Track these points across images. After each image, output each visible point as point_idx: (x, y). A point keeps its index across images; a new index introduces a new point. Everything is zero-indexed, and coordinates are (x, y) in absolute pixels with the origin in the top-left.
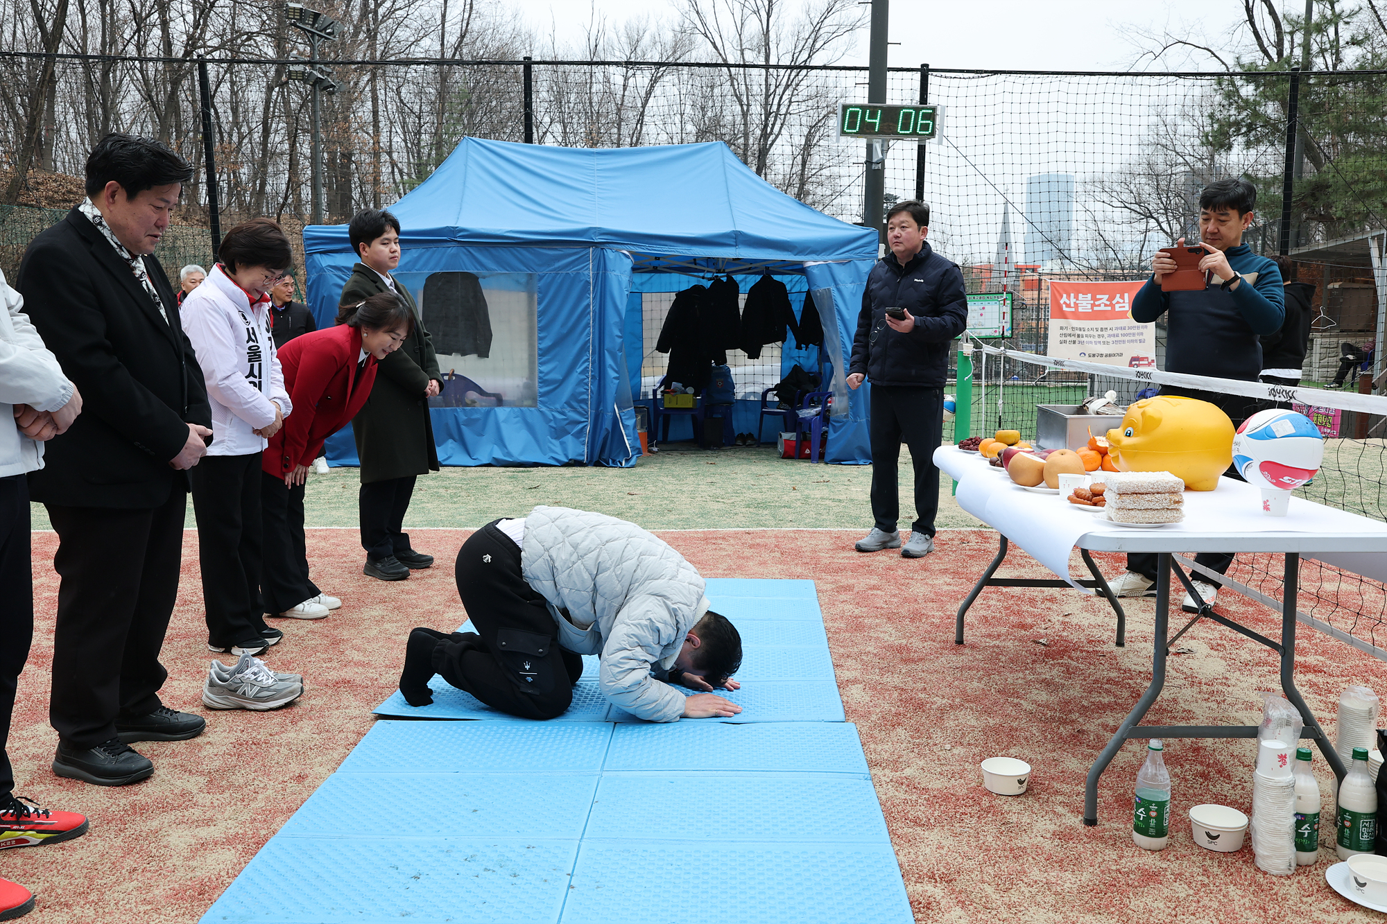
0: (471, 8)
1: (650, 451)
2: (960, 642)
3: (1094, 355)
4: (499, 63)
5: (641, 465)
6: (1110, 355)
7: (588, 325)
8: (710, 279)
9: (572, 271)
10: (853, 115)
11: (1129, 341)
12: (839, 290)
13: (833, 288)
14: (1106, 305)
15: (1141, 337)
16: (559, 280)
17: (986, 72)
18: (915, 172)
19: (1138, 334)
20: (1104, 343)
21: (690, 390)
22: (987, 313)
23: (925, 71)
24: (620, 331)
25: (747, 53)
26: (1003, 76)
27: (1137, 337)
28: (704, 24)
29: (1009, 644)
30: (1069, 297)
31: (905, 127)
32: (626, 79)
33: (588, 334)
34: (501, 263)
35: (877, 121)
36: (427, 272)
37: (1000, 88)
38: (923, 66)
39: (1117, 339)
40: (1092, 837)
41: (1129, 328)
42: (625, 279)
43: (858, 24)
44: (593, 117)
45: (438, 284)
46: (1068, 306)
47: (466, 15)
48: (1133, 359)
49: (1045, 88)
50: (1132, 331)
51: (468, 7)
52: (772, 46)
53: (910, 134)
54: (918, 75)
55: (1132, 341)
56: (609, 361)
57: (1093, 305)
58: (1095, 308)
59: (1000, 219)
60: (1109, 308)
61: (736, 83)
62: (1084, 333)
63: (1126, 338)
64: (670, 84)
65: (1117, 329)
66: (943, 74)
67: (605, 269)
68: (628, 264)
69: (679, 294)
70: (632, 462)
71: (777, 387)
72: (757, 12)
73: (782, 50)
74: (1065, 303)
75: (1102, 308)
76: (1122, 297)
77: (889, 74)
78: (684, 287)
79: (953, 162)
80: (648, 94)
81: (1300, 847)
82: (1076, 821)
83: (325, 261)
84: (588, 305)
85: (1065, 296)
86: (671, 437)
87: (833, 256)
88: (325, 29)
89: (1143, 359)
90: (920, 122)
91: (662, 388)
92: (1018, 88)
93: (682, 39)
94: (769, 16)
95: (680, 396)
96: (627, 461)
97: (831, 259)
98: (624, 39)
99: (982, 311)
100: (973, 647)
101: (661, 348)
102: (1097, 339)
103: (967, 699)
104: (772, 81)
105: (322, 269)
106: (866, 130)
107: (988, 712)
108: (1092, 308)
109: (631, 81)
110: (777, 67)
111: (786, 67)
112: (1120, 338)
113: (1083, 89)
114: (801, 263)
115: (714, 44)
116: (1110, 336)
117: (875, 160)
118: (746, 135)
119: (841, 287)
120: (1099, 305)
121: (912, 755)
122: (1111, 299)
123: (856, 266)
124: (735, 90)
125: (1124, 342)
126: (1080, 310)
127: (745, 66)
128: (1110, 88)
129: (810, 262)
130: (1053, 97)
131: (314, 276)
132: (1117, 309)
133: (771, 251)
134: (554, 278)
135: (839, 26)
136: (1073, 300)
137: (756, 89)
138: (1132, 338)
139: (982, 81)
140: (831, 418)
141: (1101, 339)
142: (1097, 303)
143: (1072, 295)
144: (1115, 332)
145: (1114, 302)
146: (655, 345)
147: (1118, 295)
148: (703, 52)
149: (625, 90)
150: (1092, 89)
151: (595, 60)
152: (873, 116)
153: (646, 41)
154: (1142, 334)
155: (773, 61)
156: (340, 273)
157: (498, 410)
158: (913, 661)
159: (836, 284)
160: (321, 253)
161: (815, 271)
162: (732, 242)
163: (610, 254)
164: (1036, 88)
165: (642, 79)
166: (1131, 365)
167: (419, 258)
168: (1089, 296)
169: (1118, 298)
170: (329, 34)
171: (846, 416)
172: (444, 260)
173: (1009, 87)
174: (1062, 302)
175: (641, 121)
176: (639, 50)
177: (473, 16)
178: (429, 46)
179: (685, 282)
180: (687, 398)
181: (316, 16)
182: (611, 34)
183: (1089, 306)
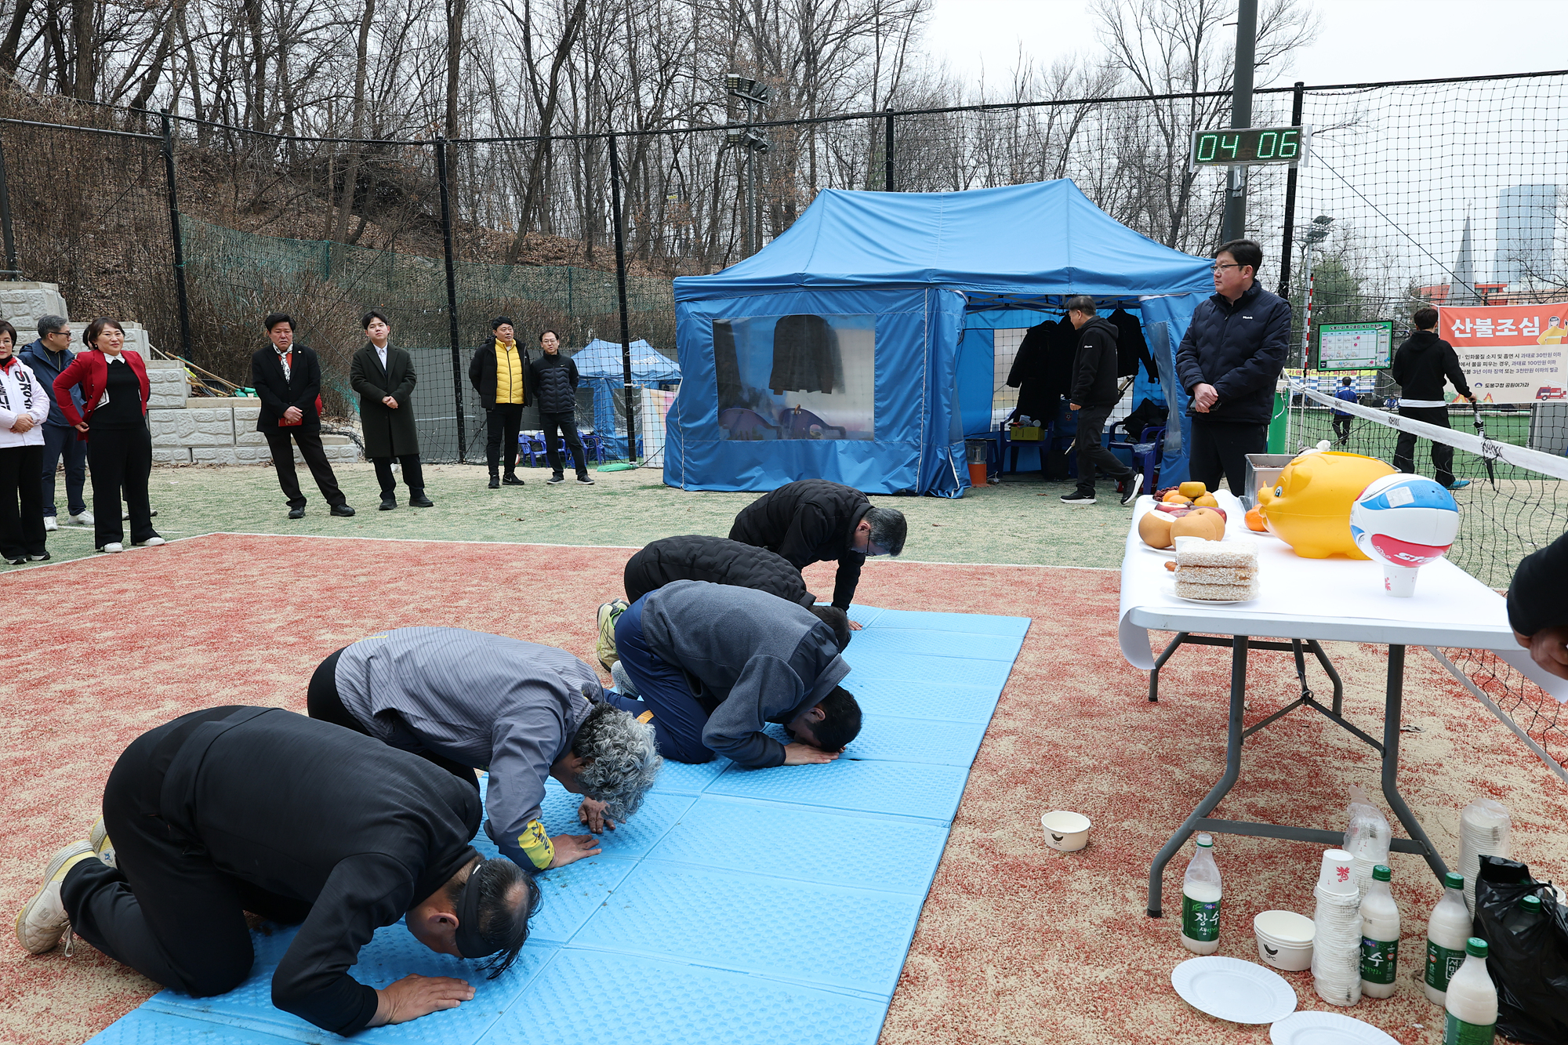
0: (902, 62)
1: (990, 483)
2: (1153, 699)
3: (1492, 385)
4: (929, 112)
5: (970, 496)
6: (1512, 385)
7: (922, 363)
8: (1060, 315)
9: (907, 312)
10: (1209, 143)
11: (1537, 370)
12: (1175, 324)
13: (1169, 322)
14: (1510, 330)
15: (1553, 366)
16: (895, 320)
17: (1369, 85)
18: (1285, 197)
19: (1549, 362)
20: (1507, 371)
21: (1037, 423)
22: (1362, 343)
23: (1299, 90)
24: (951, 368)
25: (1174, 82)
26: (1390, 88)
27: (1548, 366)
28: (1130, 57)
29: (1208, 705)
30: (1463, 322)
31: (1266, 150)
32: (1052, 118)
33: (923, 371)
34: (842, 305)
35: (1235, 147)
36: (778, 315)
37: (1385, 101)
38: (1296, 84)
39: (1523, 367)
40: (1146, 931)
41: (1538, 355)
42: (957, 317)
43: (1295, 43)
44: (1017, 157)
45: (789, 328)
46: (1462, 332)
47: (897, 70)
48: (1542, 390)
49: (1440, 97)
50: (1542, 359)
51: (898, 62)
52: (1201, 72)
53: (1271, 158)
54: (1291, 95)
55: (1542, 370)
56: (944, 400)
57: (1495, 331)
58: (1498, 334)
59: (1459, 236)
60: (1516, 333)
61: (1161, 113)
62: (1482, 361)
63: (1534, 367)
64: (1092, 121)
65: (1524, 356)
66: (1320, 91)
67: (939, 309)
68: (961, 303)
69: (1031, 331)
70: (960, 493)
71: (1127, 421)
72: (1186, 40)
73: (1209, 76)
74: (1458, 329)
75: (1506, 333)
76: (1531, 321)
77: (1255, 97)
78: (1036, 323)
79: (1327, 184)
80: (1073, 131)
81: (1364, 975)
82: (1138, 908)
83: (691, 308)
84: (923, 343)
85: (1458, 321)
86: (1020, 467)
87: (1171, 290)
88: (760, 94)
89: (1555, 390)
90: (1283, 144)
91: (1012, 421)
92: (1407, 100)
93: (1109, 74)
94: (1198, 41)
95: (1026, 429)
96: (956, 492)
97: (1167, 292)
98: (1050, 79)
99: (1357, 341)
100: (1166, 705)
101: (1012, 382)
102: (1499, 367)
103: (1121, 760)
104: (1198, 109)
105: (688, 315)
106: (1222, 157)
107: (1130, 778)
108: (1494, 333)
109: (1057, 120)
110: (1204, 95)
111: (1214, 94)
112: (1527, 366)
113: (1486, 95)
114: (1137, 298)
115: (1141, 79)
116: (1514, 363)
117: (1235, 188)
118: (1170, 167)
119: (1178, 320)
120: (1503, 330)
121: (1014, 817)
122: (1516, 323)
123: (1194, 298)
124: (1160, 121)
125: (1531, 371)
126: (1479, 335)
127: (1171, 97)
128: (1521, 91)
129: (1146, 297)
130: (1450, 106)
131: (682, 321)
132: (1525, 333)
133: (1105, 286)
134: (891, 318)
135: (1274, 46)
136: (1469, 326)
137: (1182, 120)
138: (1542, 366)
139: (1365, 95)
140: (1164, 453)
141: (1504, 367)
142: (1499, 328)
143: (1468, 320)
144: (1521, 359)
145: (1521, 326)
146: (1006, 380)
147: (1526, 320)
148: (1127, 85)
149: (1050, 128)
150: (1498, 94)
151: (1021, 101)
152: (1230, 141)
153: (1072, 79)
154: (1554, 362)
155: (1200, 90)
156: (702, 319)
157: (839, 442)
158: (1091, 716)
159: (1172, 318)
160: (688, 301)
161: (1151, 305)
162: (1065, 278)
163: (944, 295)
164: (1429, 98)
165: (1067, 115)
166: (1538, 396)
167: (769, 304)
168: (1489, 321)
169: (1525, 321)
170: (763, 99)
171: (1179, 452)
172: (792, 305)
173: (1396, 99)
174: (1454, 328)
175: (1064, 157)
176: (1064, 88)
177: (904, 68)
178: (864, 101)
179: (1036, 318)
180: (1033, 430)
181: (752, 83)
182: (1037, 75)
183: (1490, 331)
